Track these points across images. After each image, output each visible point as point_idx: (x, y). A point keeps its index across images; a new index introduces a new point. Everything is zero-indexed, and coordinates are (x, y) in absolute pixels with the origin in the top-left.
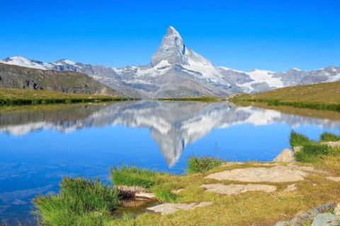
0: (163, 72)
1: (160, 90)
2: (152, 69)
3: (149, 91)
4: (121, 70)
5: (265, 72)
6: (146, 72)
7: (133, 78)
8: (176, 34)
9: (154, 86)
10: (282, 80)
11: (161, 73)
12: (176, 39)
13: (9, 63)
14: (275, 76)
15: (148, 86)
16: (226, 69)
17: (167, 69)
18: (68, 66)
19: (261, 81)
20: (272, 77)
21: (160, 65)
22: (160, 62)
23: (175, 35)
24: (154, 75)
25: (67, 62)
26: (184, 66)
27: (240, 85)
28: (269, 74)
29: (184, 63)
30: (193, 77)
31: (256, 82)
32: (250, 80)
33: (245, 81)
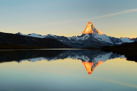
0: (87, 38)
2: (82, 37)
3: (81, 46)
6: (80, 38)
7: (75, 41)
9: (83, 44)
11: (86, 39)
12: (92, 26)
13: (30, 36)
15: (81, 43)
17: (88, 37)
19: (126, 42)
20: (130, 40)
21: (85, 36)
23: (91, 25)
24: (83, 40)
27: (117, 43)
28: (129, 39)
29: (95, 35)
30: (98, 40)
31: (123, 42)
32: (121, 41)
33: (119, 42)
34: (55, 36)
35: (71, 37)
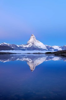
0: (30, 46)
4: (19, 46)
5: (57, 46)
6: (26, 46)
7: (22, 48)
8: (34, 36)
10: (62, 49)
12: (34, 37)
16: (47, 45)
18: (5, 44)
19: (56, 49)
20: (59, 48)
22: (30, 44)
24: (28, 47)
25: (5, 43)
29: (36, 44)
30: (38, 48)
32: (53, 48)
33: (52, 49)
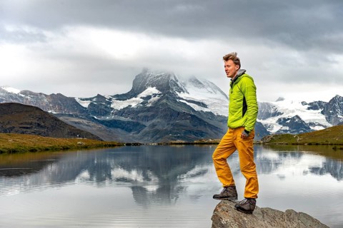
1: (147, 129)
3: (130, 131)
4: (89, 102)
6: (126, 103)
7: (106, 113)
9: (138, 124)
10: (322, 113)
11: (148, 105)
14: (313, 106)
15: (129, 123)
17: (157, 98)
19: (292, 115)
20: (309, 109)
21: (144, 94)
22: (145, 89)
26: (181, 95)
27: (261, 121)
28: (304, 103)
29: (181, 90)
30: (193, 110)
31: (285, 116)
32: (276, 113)
34: (25, 93)
35: (91, 99)
